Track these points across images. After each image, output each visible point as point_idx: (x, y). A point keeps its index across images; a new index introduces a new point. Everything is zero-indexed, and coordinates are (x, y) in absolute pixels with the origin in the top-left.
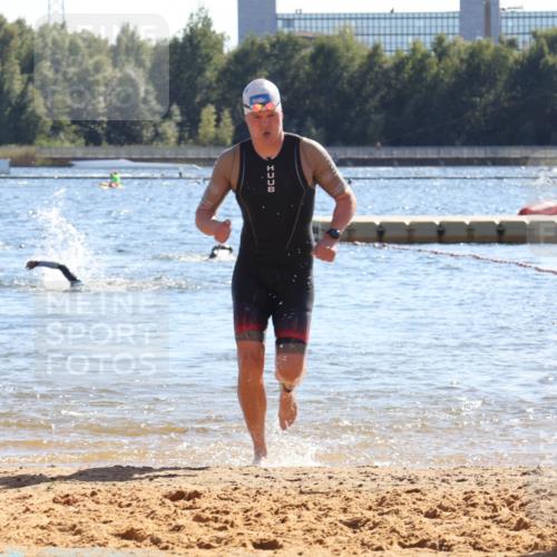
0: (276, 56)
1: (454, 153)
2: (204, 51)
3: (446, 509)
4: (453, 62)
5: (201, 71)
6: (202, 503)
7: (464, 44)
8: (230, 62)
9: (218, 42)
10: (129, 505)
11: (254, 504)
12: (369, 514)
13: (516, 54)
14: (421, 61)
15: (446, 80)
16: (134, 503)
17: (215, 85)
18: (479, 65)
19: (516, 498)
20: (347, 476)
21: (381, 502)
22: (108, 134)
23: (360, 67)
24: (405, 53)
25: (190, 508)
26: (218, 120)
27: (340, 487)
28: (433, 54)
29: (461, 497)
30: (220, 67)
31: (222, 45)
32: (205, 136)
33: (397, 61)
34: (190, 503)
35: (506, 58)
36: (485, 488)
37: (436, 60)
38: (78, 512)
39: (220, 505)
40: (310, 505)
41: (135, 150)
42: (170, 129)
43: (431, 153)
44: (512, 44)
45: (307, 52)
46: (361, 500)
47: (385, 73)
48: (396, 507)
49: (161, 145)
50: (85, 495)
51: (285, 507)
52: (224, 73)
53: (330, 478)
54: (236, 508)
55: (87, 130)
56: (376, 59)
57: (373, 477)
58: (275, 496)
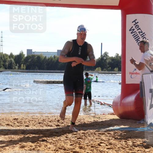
0: (32, 57)
1: (56, 71)
2: (22, 57)
4: (56, 59)
5: (21, 59)
6: (18, 120)
7: (58, 56)
8: (25, 58)
9: (24, 55)
10: (8, 120)
11: (26, 120)
12: (42, 122)
14: (52, 58)
15: (55, 61)
17: (23, 61)
20: (39, 116)
21: (43, 120)
22: (8, 68)
23: (43, 59)
24: (50, 57)
26: (24, 66)
27: (38, 118)
29: (54, 119)
32: (22, 68)
39: (21, 120)
40: (34, 120)
41: (12, 70)
42: (17, 67)
43: (53, 71)
45: (36, 57)
47: (47, 60)
49: (15, 69)
50: (2, 119)
51: (30, 121)
52: (25, 60)
53: (37, 116)
54: (23, 121)
55: (5, 67)
56: (46, 58)
57: (43, 116)
58: (29, 119)
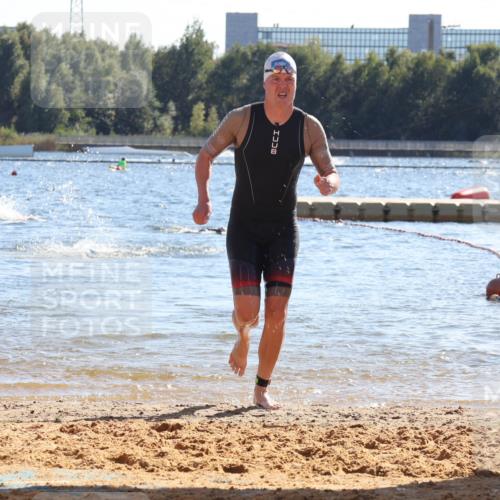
0: (256, 62)
1: (400, 146)
2: (196, 58)
3: (383, 442)
4: (401, 70)
5: (194, 73)
6: (184, 434)
7: (412, 55)
8: (218, 67)
9: (209, 50)
10: (123, 434)
11: (226, 435)
12: (320, 445)
13: (453, 64)
14: (376, 68)
15: (396, 84)
16: (127, 433)
17: (205, 85)
18: (422, 74)
19: (440, 433)
20: (302, 413)
21: (330, 435)
22: (115, 125)
23: (325, 72)
24: (363, 62)
25: (173, 438)
26: (207, 115)
27: (297, 422)
28: (386, 63)
29: (396, 432)
30: (210, 71)
31: (212, 53)
32: (195, 128)
33: (356, 68)
34: (172, 434)
35: (445, 67)
36: (416, 424)
37: (388, 68)
38: (80, 440)
39: (197, 435)
40: (272, 437)
41: (138, 139)
42: (167, 122)
43: (381, 146)
44: (451, 56)
46: (314, 433)
47: (346, 78)
48: (342, 439)
49: (159, 135)
50: (86, 426)
51: (250, 438)
52: (213, 76)
53: (288, 414)
54: (211, 438)
55: (98, 121)
56: (338, 66)
57: (324, 414)
58: (243, 429)
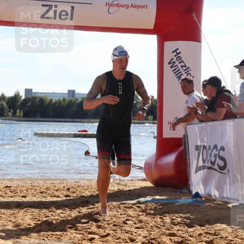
0: (32, 100)
1: (66, 120)
2: (18, 99)
3: (60, 189)
4: (66, 102)
5: (17, 103)
6: (12, 188)
7: (69, 99)
8: (23, 101)
9: (21, 97)
11: (22, 189)
12: (45, 190)
13: (78, 101)
14: (60, 102)
15: (65, 106)
17: (20, 105)
18: (71, 103)
21: (47, 188)
23: (48, 103)
24: (57, 100)
25: (9, 189)
26: (20, 112)
27: (40, 185)
28: (62, 101)
32: (17, 115)
33: (55, 102)
35: (76, 102)
39: (15, 189)
40: (33, 189)
42: (10, 114)
43: (61, 120)
44: (77, 99)
45: (38, 100)
46: (43, 188)
47: (53, 104)
48: (50, 189)
49: (8, 117)
51: (28, 189)
52: (22, 103)
53: (38, 183)
54: (18, 189)
56: (51, 101)
58: (26, 187)
